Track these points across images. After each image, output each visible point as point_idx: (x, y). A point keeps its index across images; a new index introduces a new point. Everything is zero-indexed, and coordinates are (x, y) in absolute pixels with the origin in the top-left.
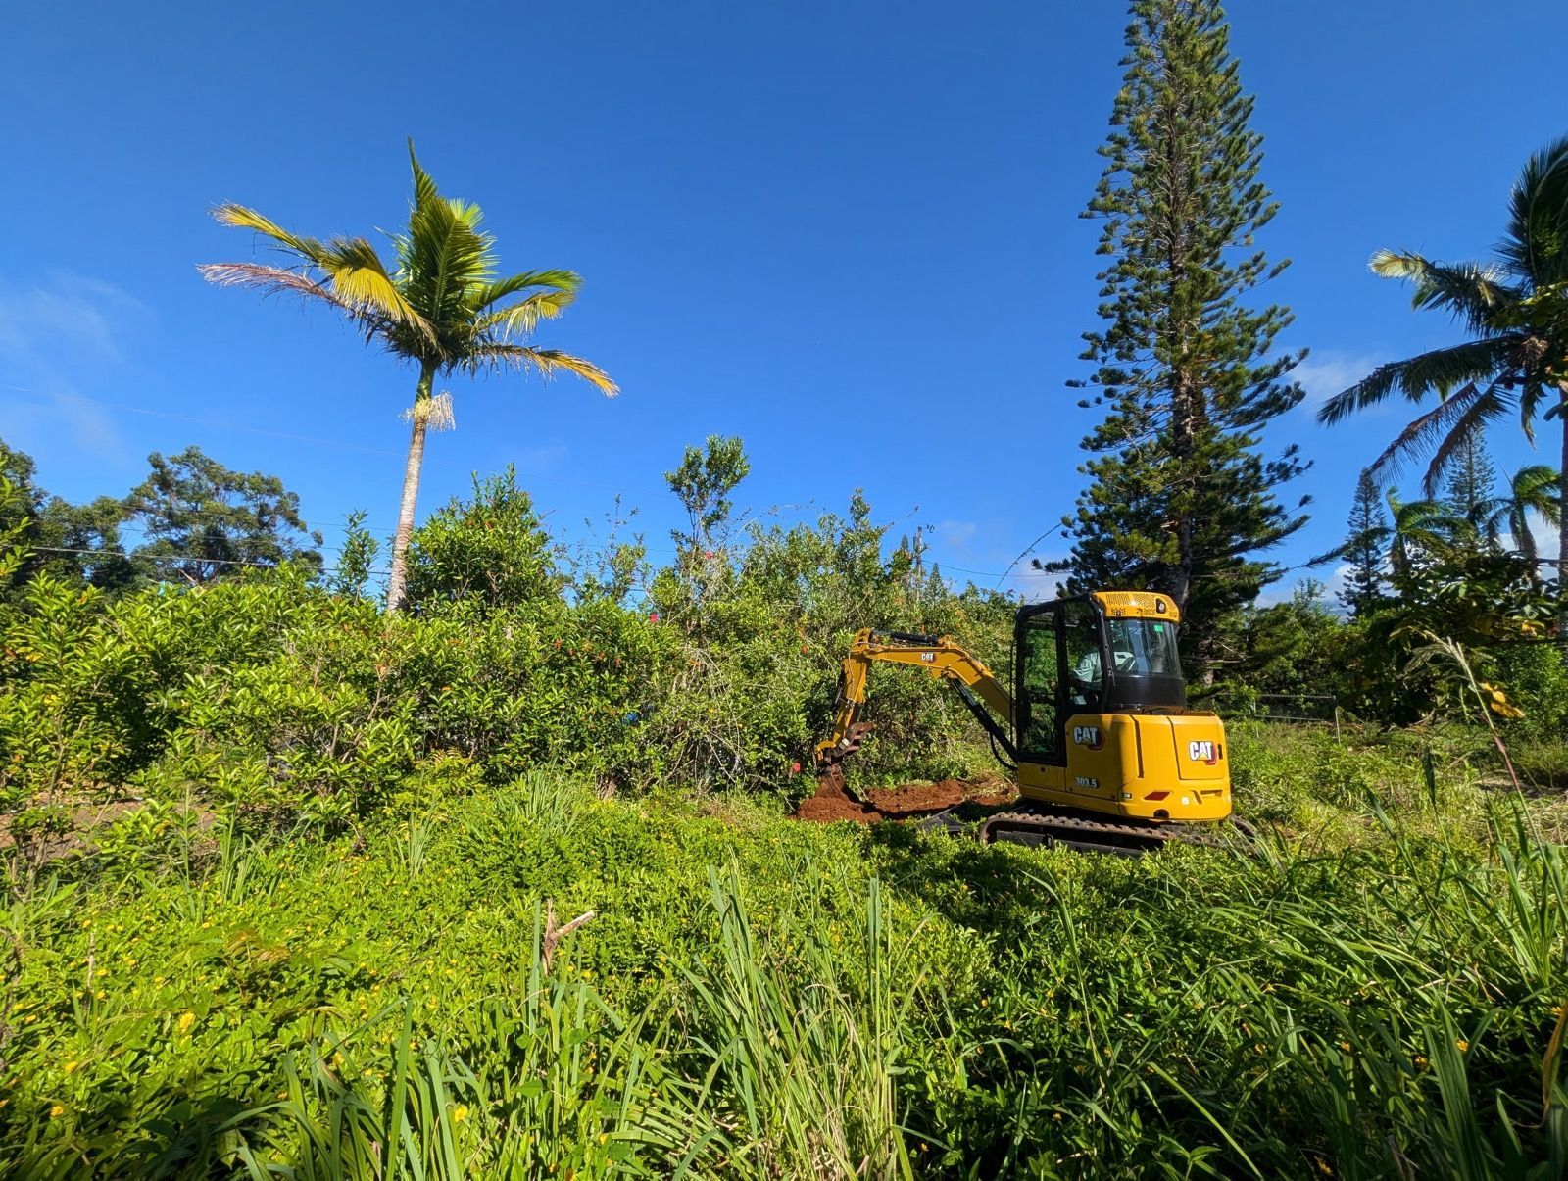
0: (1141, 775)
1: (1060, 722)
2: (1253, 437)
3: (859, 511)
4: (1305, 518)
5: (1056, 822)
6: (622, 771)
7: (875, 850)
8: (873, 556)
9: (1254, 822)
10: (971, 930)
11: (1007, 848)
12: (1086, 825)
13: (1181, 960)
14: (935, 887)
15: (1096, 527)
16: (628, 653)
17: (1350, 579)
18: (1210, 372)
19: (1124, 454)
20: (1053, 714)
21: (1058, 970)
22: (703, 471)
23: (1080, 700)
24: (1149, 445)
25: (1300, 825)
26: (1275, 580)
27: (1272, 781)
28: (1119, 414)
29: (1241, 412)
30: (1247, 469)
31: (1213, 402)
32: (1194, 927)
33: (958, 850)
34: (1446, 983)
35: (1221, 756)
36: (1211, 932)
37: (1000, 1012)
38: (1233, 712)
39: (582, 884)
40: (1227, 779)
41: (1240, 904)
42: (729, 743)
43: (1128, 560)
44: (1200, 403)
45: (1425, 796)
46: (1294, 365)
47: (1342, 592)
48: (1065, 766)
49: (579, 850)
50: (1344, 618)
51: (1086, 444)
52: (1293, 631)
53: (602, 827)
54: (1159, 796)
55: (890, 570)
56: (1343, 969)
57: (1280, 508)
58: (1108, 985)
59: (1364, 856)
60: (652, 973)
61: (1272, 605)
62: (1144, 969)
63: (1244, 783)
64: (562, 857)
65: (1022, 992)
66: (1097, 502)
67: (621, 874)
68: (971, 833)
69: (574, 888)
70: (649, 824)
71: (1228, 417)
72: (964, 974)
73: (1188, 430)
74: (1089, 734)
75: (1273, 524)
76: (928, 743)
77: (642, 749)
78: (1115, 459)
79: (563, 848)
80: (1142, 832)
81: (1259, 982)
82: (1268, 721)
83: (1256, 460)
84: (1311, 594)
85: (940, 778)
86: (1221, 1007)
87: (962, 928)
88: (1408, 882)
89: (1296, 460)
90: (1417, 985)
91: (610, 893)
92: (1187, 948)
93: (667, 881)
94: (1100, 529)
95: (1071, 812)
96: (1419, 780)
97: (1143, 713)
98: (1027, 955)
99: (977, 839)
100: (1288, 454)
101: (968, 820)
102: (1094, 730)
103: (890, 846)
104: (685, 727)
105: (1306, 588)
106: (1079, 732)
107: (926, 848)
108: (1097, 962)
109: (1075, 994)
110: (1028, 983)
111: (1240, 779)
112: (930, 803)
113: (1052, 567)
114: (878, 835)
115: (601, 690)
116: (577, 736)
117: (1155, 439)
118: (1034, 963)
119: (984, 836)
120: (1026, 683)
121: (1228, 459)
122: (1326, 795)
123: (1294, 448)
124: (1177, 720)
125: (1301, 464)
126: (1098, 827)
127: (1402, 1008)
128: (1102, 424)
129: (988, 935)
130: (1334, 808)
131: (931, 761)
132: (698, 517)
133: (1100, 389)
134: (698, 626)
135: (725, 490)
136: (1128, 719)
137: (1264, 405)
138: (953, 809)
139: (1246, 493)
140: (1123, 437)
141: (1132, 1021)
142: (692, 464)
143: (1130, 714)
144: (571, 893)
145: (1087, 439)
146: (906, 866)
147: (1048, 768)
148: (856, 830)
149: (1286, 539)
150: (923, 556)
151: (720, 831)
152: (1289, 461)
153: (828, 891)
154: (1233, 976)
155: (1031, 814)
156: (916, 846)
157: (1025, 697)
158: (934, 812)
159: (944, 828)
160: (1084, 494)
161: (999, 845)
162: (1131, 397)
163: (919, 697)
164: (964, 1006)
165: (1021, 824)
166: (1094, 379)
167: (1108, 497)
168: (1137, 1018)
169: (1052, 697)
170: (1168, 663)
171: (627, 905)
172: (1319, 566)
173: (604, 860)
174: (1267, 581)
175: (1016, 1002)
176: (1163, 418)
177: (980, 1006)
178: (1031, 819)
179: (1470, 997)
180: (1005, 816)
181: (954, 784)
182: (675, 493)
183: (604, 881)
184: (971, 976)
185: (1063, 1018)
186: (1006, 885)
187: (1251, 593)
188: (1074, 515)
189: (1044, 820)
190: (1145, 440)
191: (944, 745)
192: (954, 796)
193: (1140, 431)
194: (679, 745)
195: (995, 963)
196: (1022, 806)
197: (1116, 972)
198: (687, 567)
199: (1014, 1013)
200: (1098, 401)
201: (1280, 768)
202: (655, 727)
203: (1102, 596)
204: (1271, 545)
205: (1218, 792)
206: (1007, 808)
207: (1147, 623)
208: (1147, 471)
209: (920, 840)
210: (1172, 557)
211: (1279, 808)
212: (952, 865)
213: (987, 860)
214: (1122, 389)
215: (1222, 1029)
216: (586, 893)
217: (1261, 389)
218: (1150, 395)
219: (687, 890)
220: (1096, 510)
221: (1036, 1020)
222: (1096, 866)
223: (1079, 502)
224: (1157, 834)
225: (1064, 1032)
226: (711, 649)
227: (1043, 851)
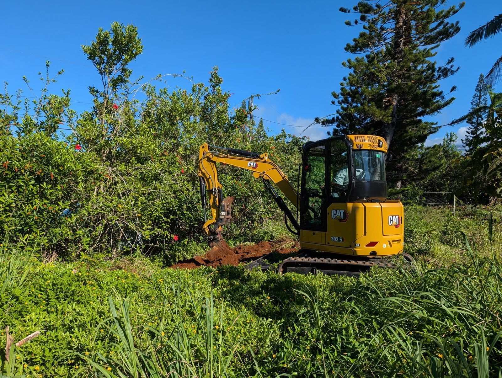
0: (365, 234)
1: (324, 208)
2: (433, 52)
3: (215, 82)
4: (453, 99)
5: (318, 260)
6: (60, 245)
7: (220, 282)
8: (224, 112)
9: (412, 255)
10: (270, 320)
11: (292, 276)
12: (333, 261)
13: (372, 324)
14: (252, 299)
15: (350, 99)
16: (59, 170)
17: (468, 133)
18: (415, 11)
19: (368, 57)
20: (320, 204)
21: (312, 335)
22: (110, 47)
23: (336, 195)
24: (381, 52)
25: (433, 255)
26: (435, 132)
27: (423, 235)
28: (367, 32)
29: (429, 37)
30: (428, 70)
31: (415, 29)
32: (379, 308)
33: (266, 278)
34: (485, 323)
35: (401, 222)
36: (387, 309)
37: (282, 359)
38: (409, 201)
39: (33, 316)
40: (403, 234)
41: (401, 295)
42: (131, 226)
43: (365, 119)
44: (409, 28)
45: (486, 239)
46: (457, 11)
47: (464, 140)
48: (326, 231)
49: (30, 295)
50: (463, 153)
51: (348, 48)
52: (440, 158)
53: (45, 280)
54: (373, 244)
55: (234, 121)
56: (443, 321)
57: (441, 92)
58: (337, 340)
59: (459, 268)
60: (80, 362)
61: (432, 145)
62: (354, 330)
63: (410, 236)
64: (17, 300)
65: (294, 349)
66: (352, 85)
67: (60, 307)
68: (274, 269)
69: (27, 318)
70: (78, 276)
71: (422, 39)
72: (265, 342)
73: (402, 45)
74: (340, 214)
75: (437, 102)
76: (253, 221)
77: (74, 231)
78: (363, 58)
79: (18, 294)
80: (360, 263)
81: (406, 331)
82: (425, 205)
83: (433, 65)
84: (451, 140)
85: (259, 240)
86: (388, 345)
87: (265, 319)
88: (475, 278)
89: (452, 67)
90: (473, 325)
91: (52, 319)
92: (375, 318)
93: (90, 309)
94: (352, 100)
95: (326, 255)
96: (486, 232)
97: (368, 202)
98: (298, 329)
99: (277, 272)
100: (448, 63)
101: (273, 263)
102: (342, 212)
103: (229, 279)
104: (103, 217)
105: (449, 137)
106: (335, 212)
107: (249, 278)
108: (332, 329)
109: (320, 346)
110: (297, 343)
111: (409, 234)
112: (253, 254)
113: (326, 122)
114: (222, 274)
115: (42, 196)
116: (27, 224)
117: (384, 48)
118: (302, 334)
119: (281, 270)
120: (307, 186)
121: (420, 64)
122: (445, 240)
123: (452, 60)
124: (384, 205)
125: (454, 69)
126: (340, 262)
127: (466, 336)
128: (357, 36)
129: (279, 321)
130: (449, 247)
131: (255, 232)
132: (108, 79)
133: (358, 15)
134: (110, 152)
135: (126, 62)
136: (360, 205)
137: (439, 33)
138: (265, 257)
139: (426, 83)
140: (368, 46)
141: (346, 357)
142: (103, 42)
143: (362, 202)
144: (25, 322)
145: (348, 45)
146: (237, 289)
147: (317, 232)
148: (209, 271)
149: (442, 110)
150: (253, 113)
151: (126, 277)
152: (448, 67)
153: (191, 306)
154: (395, 329)
155: (306, 258)
156: (244, 278)
157: (306, 194)
158: (254, 259)
159: (260, 267)
160: (345, 79)
161: (288, 274)
162: (374, 22)
163: (249, 196)
164: (264, 358)
165: (300, 263)
166: (355, 9)
167: (357, 82)
168: (349, 354)
169: (321, 194)
170: (381, 176)
171: (65, 325)
172: (456, 125)
173: (48, 300)
174: (431, 133)
175: (290, 353)
176: (389, 37)
177: (272, 358)
178: (305, 260)
179: (493, 327)
180: (292, 259)
181: (267, 243)
182: (91, 61)
183: (49, 313)
184: (269, 343)
185: (313, 359)
186: (290, 294)
187: (423, 138)
188: (338, 91)
189: (312, 260)
190: (379, 49)
191: (262, 223)
192: (266, 249)
193: (377, 43)
194: (100, 228)
195: (282, 336)
196: (301, 253)
197: (340, 333)
198: (101, 114)
199: (289, 359)
200: (356, 22)
201: (427, 228)
202: (82, 217)
203: (352, 137)
204: (435, 113)
205: (399, 241)
206: (293, 255)
207: (372, 152)
208: (379, 68)
209: (246, 274)
210: (388, 119)
211: (424, 248)
212: (262, 287)
213: (282, 282)
214: (370, 16)
215: (388, 355)
216: (35, 321)
217: (439, 25)
218: (384, 22)
219: (104, 313)
220: (350, 89)
221: (300, 362)
222: (336, 282)
223: (342, 84)
224: (367, 263)
225: (313, 365)
226: (119, 168)
227: (311, 276)
